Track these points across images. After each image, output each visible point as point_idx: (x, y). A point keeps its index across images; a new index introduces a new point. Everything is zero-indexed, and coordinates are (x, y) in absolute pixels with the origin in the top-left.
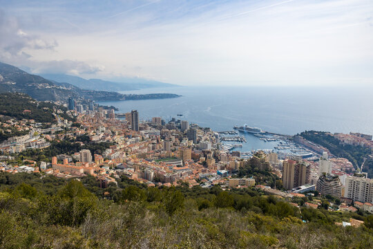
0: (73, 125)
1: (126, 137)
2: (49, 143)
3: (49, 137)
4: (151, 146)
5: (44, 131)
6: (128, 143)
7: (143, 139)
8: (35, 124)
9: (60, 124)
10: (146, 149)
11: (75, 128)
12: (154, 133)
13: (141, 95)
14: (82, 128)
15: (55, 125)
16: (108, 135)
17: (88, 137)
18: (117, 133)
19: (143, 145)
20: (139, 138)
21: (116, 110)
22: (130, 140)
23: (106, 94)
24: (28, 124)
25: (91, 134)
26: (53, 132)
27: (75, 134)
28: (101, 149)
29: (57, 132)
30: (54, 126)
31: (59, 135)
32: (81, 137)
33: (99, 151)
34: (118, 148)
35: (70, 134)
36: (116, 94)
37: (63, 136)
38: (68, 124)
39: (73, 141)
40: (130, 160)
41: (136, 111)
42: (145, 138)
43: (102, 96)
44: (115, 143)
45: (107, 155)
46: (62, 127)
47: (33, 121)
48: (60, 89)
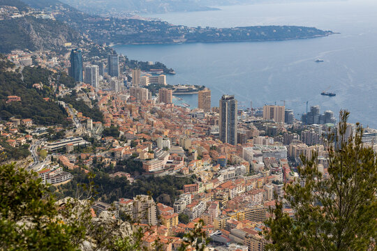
0: (106, 133)
1: (214, 163)
2: (69, 175)
3: (65, 159)
4: (271, 187)
5: (53, 145)
6: (221, 179)
7: (252, 171)
8: (33, 128)
9: (80, 130)
10: (261, 195)
11: (109, 139)
12: (274, 154)
13: (226, 31)
14: (123, 139)
15: (71, 132)
16: (179, 160)
17: (140, 163)
18: (196, 155)
19: (254, 184)
20: (243, 167)
21: (168, 72)
22: (225, 172)
23: (141, 28)
24: (22, 130)
25: (146, 156)
26: (70, 149)
27: (113, 154)
28: (170, 193)
29: (79, 149)
30: (69, 133)
31: (83, 156)
32: (125, 162)
33: (167, 197)
34: (201, 190)
35: (102, 154)
36: (163, 26)
37: (91, 159)
38: (94, 129)
39: (110, 170)
40: (235, 224)
41: (232, 98)
42: (256, 167)
43: (132, 31)
44: (194, 179)
45: (183, 207)
46: (85, 138)
47: (29, 123)
48: (40, 21)
